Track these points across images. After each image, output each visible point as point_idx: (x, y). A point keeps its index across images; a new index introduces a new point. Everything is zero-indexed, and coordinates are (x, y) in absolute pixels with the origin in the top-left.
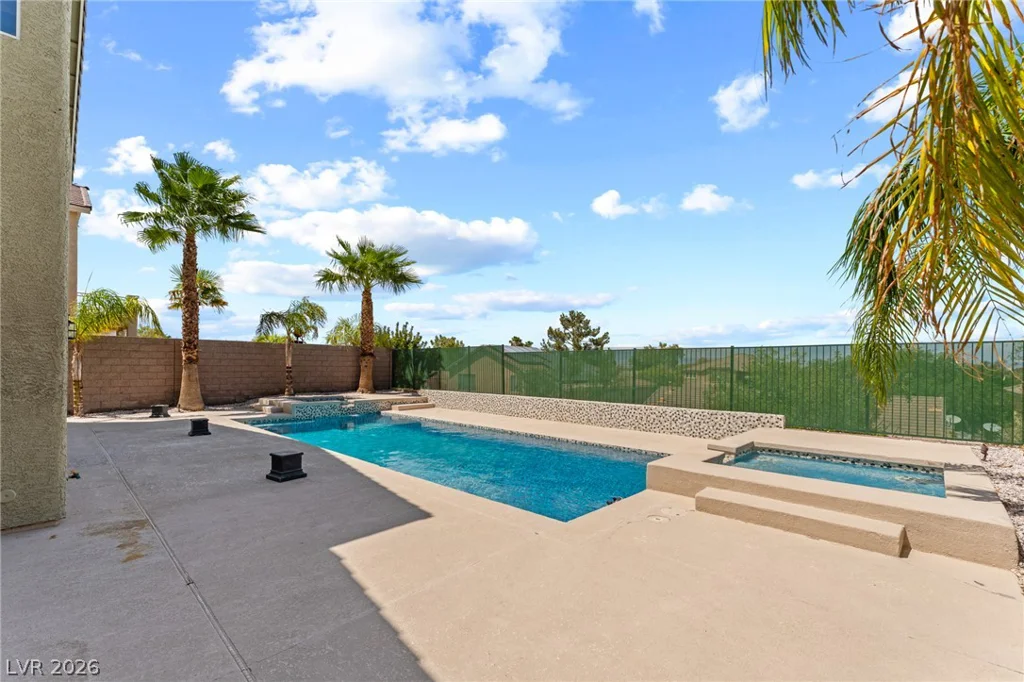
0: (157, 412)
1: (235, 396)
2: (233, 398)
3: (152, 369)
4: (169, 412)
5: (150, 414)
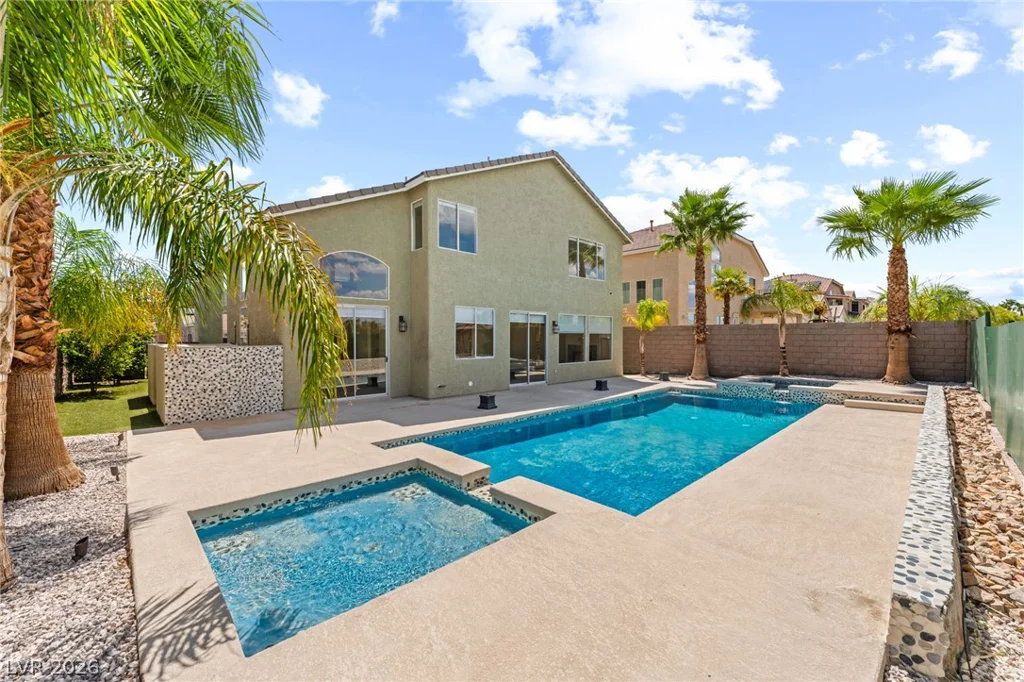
4: (670, 378)
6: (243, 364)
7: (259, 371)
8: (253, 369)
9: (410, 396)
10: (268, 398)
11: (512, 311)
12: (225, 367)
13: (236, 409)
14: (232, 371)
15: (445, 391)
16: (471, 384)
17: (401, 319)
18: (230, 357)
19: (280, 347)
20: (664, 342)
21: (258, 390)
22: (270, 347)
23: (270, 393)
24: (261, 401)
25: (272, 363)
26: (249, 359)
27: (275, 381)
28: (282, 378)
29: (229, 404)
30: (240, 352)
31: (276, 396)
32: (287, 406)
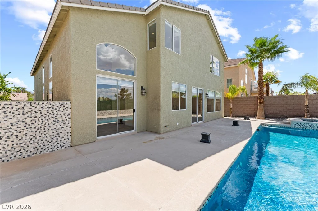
0: (246, 118)
1: (280, 116)
2: (279, 116)
3: (251, 106)
4: (250, 119)
5: (244, 118)
6: (39, 115)
7: (52, 120)
8: (47, 118)
9: (146, 131)
10: (59, 139)
11: (193, 86)
12: (21, 117)
13: (32, 150)
14: (28, 121)
15: (168, 128)
16: (178, 124)
17: (142, 88)
18: (26, 109)
19: (68, 102)
20: (240, 103)
21: (51, 134)
22: (61, 102)
23: (61, 135)
24: (54, 141)
25: (62, 113)
26: (44, 111)
27: (65, 127)
28: (70, 124)
29: (25, 146)
30: (35, 105)
31: (66, 137)
32: (74, 144)
